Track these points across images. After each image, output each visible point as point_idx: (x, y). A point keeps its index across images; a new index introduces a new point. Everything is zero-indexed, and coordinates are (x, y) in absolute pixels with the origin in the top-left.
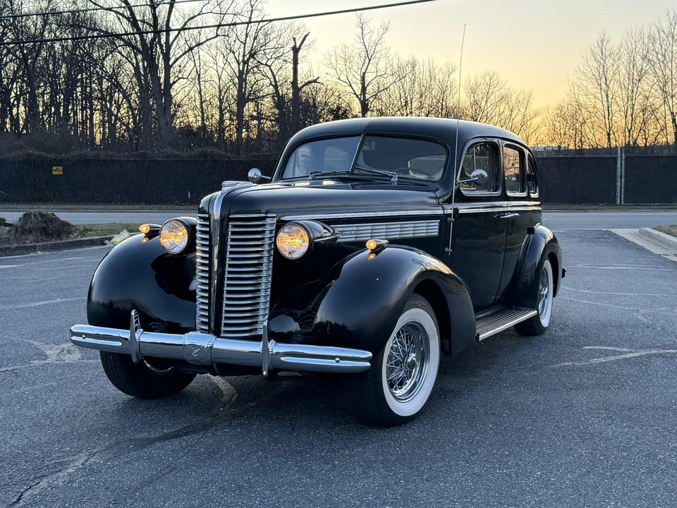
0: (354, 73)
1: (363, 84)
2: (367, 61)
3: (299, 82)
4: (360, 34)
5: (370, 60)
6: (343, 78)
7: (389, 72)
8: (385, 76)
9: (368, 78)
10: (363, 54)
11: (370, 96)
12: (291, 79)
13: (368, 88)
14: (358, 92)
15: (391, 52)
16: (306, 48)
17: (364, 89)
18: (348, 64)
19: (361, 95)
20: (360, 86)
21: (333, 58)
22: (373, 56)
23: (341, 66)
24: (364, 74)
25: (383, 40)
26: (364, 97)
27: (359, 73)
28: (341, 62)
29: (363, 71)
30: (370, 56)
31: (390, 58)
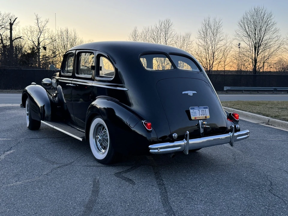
0: (35, 38)
1: (39, 42)
2: (40, 33)
3: (13, 38)
4: (37, 22)
5: (41, 33)
6: (30, 39)
7: (49, 38)
8: (48, 39)
9: (41, 40)
10: (38, 30)
11: (41, 47)
12: (9, 36)
13: (40, 44)
14: (37, 45)
15: (50, 30)
16: (15, 25)
17: (39, 44)
18: (32, 34)
19: (38, 46)
20: (37, 42)
21: (26, 31)
22: (42, 31)
23: (29, 34)
24: (39, 38)
25: (46, 26)
26: (39, 47)
27: (37, 38)
28: (29, 33)
29: (38, 37)
30: (41, 31)
31: (50, 32)
